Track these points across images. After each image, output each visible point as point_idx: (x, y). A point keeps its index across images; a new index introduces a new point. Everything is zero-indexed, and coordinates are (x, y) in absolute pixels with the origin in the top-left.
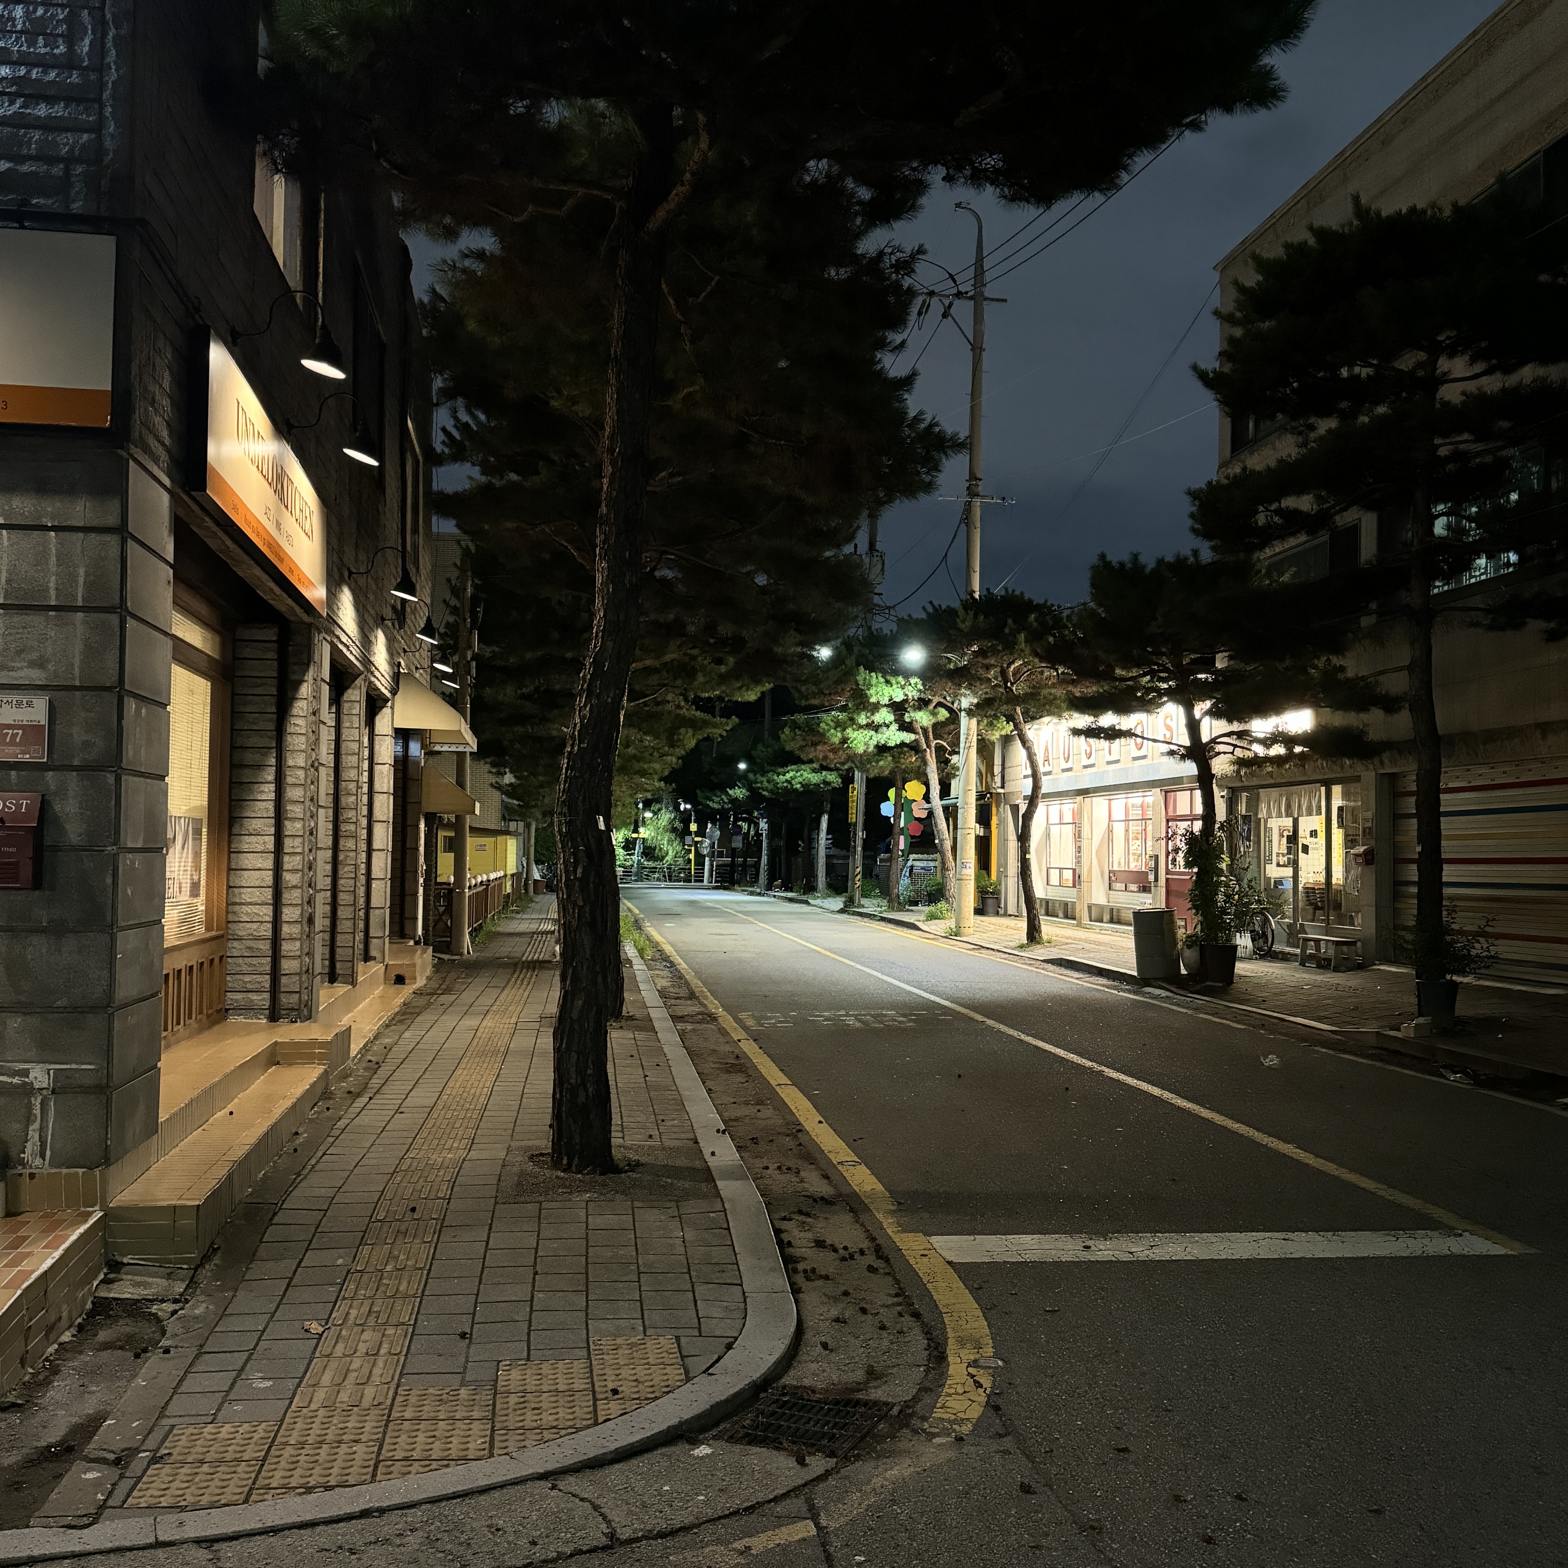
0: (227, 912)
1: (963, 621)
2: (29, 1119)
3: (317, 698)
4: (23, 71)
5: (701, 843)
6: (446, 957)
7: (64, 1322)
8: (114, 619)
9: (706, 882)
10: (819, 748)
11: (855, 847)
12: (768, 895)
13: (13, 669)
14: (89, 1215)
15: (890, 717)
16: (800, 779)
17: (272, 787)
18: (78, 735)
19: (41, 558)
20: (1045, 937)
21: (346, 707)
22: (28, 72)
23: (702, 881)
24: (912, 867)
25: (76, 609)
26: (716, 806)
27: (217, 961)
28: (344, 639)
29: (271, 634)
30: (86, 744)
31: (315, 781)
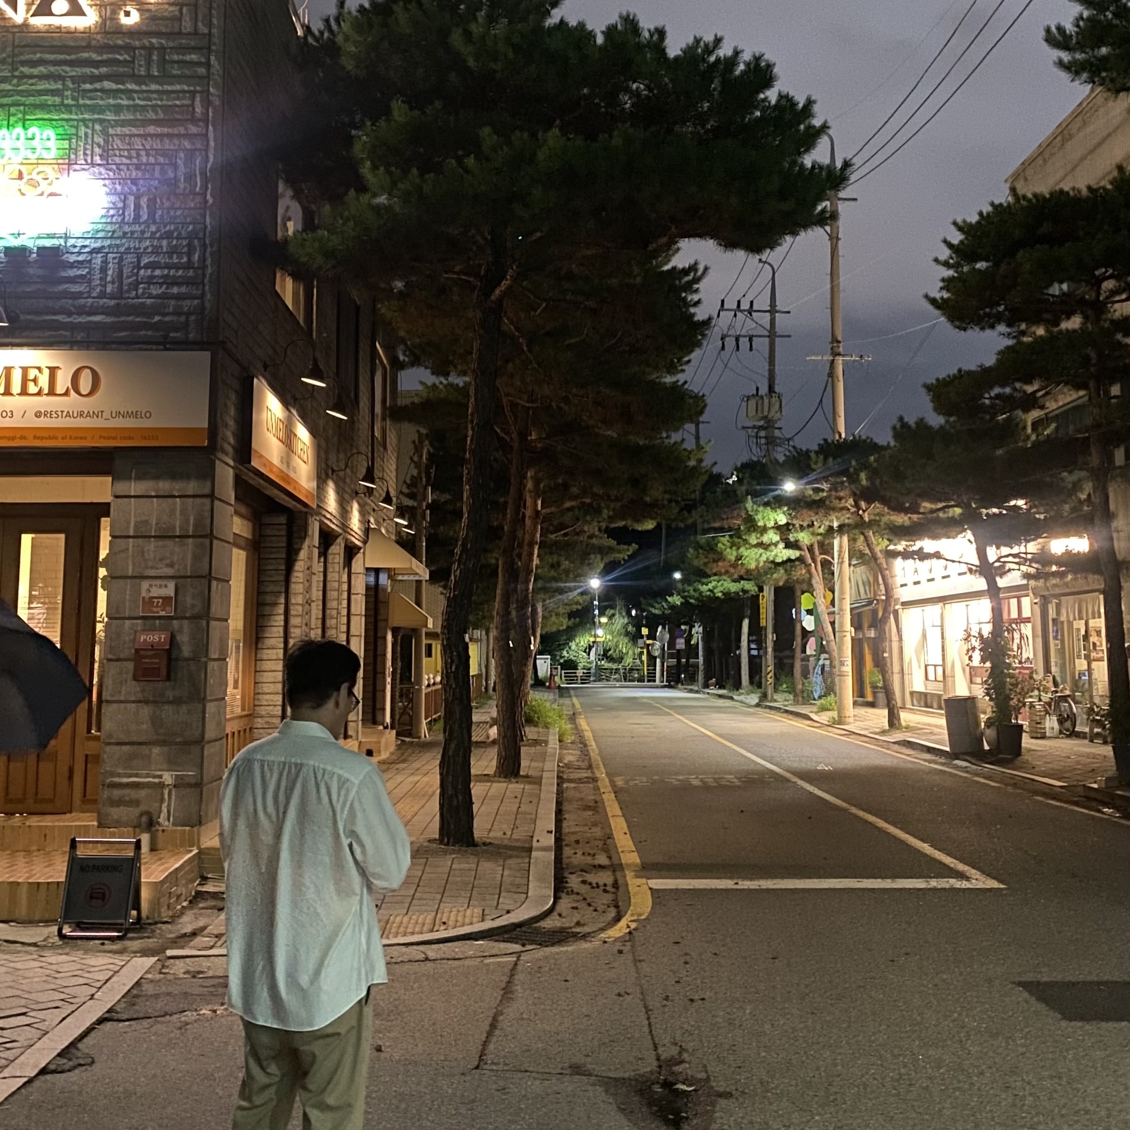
0: (254, 699)
1: (816, 463)
2: (162, 800)
3: (310, 558)
4: (166, 272)
5: (653, 645)
6: (407, 739)
7: (183, 897)
8: (207, 541)
9: (658, 682)
10: (720, 564)
11: (766, 648)
12: (704, 693)
13: (157, 569)
14: (191, 851)
15: (776, 538)
16: (722, 589)
17: (282, 617)
18: (189, 601)
19: (172, 512)
20: (903, 724)
21: (330, 558)
22: (169, 272)
23: (655, 681)
24: (823, 666)
25: (189, 537)
26: (657, 612)
27: (248, 730)
28: (328, 516)
29: (283, 519)
30: (193, 606)
31: (309, 613)
